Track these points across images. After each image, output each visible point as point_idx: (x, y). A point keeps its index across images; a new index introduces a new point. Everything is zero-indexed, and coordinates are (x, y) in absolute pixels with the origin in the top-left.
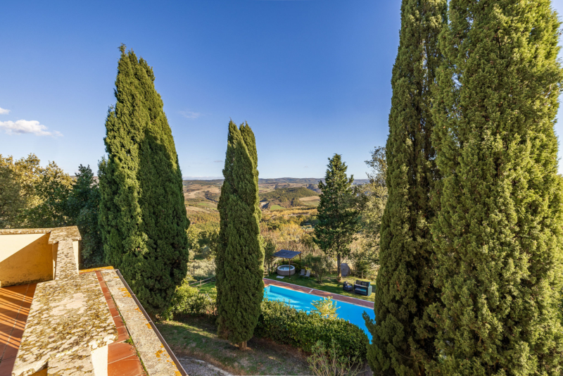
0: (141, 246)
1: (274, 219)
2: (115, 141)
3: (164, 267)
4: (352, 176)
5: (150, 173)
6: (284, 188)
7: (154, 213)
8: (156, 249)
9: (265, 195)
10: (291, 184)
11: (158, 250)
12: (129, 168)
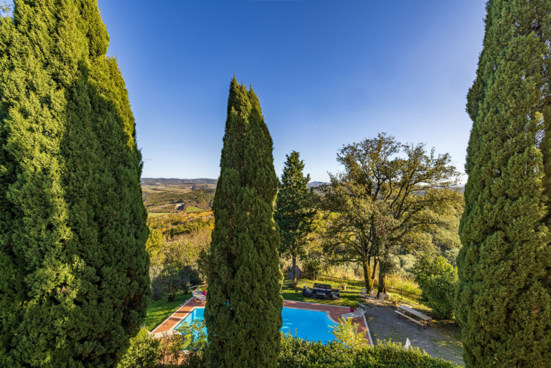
0: (69, 282)
1: (192, 222)
2: (14, 75)
3: (112, 314)
4: (308, 175)
5: (91, 146)
6: (202, 189)
7: (96, 219)
8: (99, 283)
9: (181, 196)
10: (209, 185)
11: (104, 285)
12: (44, 132)
